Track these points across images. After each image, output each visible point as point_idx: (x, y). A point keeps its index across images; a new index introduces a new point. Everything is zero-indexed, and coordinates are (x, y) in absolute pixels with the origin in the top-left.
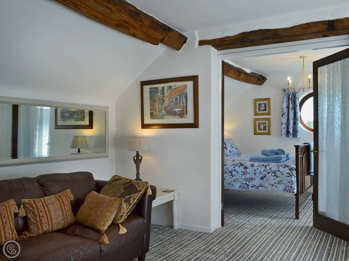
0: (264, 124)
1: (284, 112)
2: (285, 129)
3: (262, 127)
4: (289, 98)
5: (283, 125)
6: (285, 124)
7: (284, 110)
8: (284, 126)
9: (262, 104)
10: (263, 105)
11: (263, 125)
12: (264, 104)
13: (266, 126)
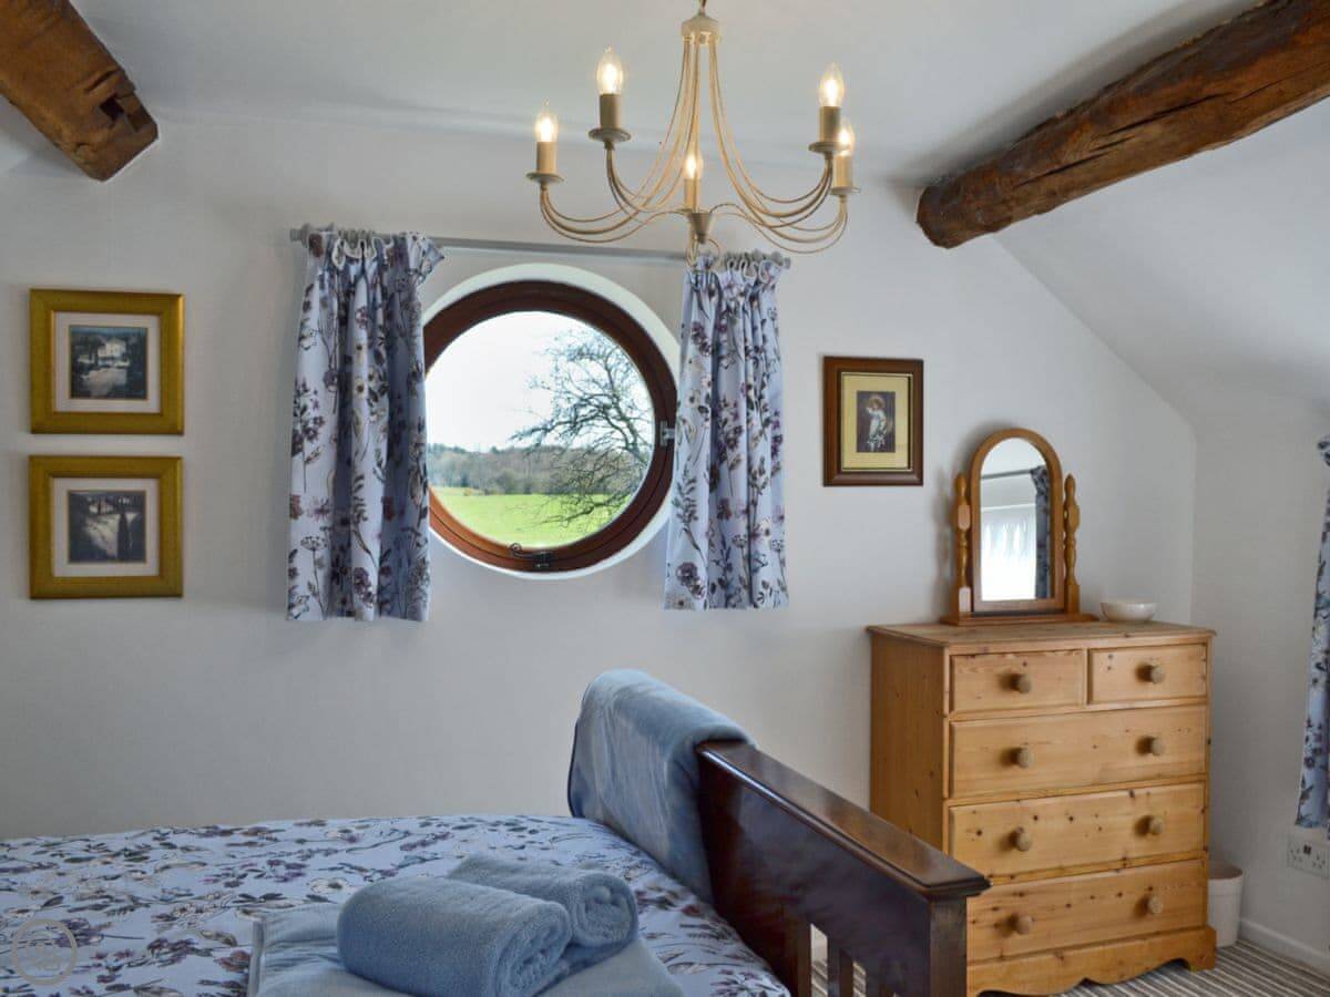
0: (120, 509)
1: (311, 413)
2: (319, 554)
3: (105, 531)
4: (345, 307)
5: (302, 519)
6: (321, 511)
7: (306, 400)
8: (311, 527)
9: (109, 338)
10: (114, 349)
11: (118, 517)
12: (123, 337)
13: (140, 524)
